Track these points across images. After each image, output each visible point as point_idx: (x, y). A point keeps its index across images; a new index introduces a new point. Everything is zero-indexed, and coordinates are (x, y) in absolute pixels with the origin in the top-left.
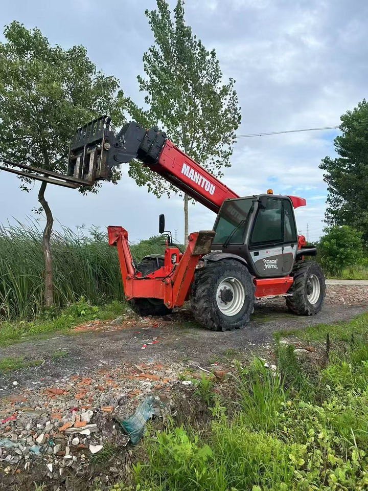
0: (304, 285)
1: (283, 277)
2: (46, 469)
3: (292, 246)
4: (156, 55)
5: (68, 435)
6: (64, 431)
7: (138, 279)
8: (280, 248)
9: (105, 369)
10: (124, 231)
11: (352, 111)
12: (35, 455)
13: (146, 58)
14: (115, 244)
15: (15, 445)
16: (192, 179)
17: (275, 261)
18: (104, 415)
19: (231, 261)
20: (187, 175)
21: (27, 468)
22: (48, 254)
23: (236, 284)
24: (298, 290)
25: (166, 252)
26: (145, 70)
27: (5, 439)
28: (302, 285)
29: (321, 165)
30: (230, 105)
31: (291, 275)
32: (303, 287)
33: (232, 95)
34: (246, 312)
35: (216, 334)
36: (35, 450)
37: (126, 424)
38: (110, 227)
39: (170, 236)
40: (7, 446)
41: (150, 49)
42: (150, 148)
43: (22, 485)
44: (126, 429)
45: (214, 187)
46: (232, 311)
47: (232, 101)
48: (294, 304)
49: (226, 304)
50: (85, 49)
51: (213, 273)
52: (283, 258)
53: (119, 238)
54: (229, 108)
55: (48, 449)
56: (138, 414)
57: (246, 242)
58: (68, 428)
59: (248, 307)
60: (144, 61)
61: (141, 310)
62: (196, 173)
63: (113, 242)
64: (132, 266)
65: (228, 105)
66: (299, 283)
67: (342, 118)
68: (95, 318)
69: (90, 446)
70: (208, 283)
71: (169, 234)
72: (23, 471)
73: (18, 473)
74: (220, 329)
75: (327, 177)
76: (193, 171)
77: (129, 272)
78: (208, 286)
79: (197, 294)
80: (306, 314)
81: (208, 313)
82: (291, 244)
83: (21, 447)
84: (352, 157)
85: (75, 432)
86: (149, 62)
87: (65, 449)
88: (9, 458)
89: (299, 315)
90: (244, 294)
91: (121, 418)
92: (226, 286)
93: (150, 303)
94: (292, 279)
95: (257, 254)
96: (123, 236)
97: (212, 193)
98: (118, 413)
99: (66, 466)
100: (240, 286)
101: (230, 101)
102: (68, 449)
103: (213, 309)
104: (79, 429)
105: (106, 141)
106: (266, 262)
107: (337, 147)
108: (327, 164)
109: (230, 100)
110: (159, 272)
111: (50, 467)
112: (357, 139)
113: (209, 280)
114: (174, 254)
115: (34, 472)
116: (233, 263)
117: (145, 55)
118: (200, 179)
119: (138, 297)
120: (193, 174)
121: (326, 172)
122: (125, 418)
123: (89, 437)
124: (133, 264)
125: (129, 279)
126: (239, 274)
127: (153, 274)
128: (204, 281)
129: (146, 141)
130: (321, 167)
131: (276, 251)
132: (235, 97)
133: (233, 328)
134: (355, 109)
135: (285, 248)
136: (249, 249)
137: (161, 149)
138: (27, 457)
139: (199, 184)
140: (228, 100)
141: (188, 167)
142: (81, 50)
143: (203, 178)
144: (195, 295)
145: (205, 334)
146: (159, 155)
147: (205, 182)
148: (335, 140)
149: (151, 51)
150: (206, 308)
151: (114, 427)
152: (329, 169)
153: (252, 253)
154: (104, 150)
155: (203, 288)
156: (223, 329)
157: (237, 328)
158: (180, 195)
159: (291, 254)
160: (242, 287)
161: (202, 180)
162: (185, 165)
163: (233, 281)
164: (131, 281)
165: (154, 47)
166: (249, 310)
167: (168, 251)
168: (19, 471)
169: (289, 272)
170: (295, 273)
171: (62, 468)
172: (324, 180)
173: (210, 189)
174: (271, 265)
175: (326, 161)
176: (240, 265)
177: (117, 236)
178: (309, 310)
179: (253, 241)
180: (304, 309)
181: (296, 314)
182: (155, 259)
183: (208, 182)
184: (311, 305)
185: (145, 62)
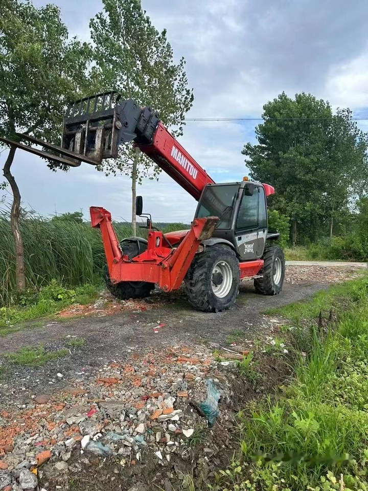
0: (272, 267)
1: (256, 260)
2: (156, 457)
3: (264, 232)
4: (103, 22)
5: (162, 422)
6: (156, 419)
7: (126, 262)
8: (256, 233)
9: (137, 355)
10: (106, 212)
11: (272, 101)
12: (142, 445)
13: (93, 25)
14: (98, 226)
15: (122, 437)
16: (179, 162)
17: (252, 245)
18: (184, 400)
19: (224, 246)
20: (175, 158)
21: (140, 459)
22: (18, 234)
23: (225, 268)
24: (267, 272)
25: (150, 235)
26: (92, 37)
27: (110, 433)
28: (271, 267)
29: (244, 151)
30: (180, 85)
31: (262, 258)
32: (271, 269)
33: (181, 76)
34: (233, 294)
35: (211, 315)
36: (140, 440)
37: (203, 407)
38: (92, 207)
39: (149, 218)
40: (115, 439)
41: (97, 15)
42: (145, 129)
43: (141, 476)
44: (205, 411)
45: (197, 172)
46: (221, 293)
47: (182, 82)
48: (263, 285)
49: (217, 286)
50: (59, 9)
51: (209, 257)
52: (257, 242)
53: (103, 220)
54: (178, 88)
55: (150, 437)
56: (210, 396)
57: (233, 228)
58: (160, 415)
59: (235, 289)
60: (90, 27)
61: (123, 293)
62: (183, 156)
63: (96, 224)
64: (119, 249)
65: (177, 86)
66: (268, 265)
67: (265, 108)
68: (73, 302)
69: (183, 430)
70: (205, 267)
71: (149, 216)
72: (137, 462)
73: (133, 465)
74: (213, 311)
75: (248, 163)
76: (181, 154)
77: (115, 255)
78: (205, 270)
79: (195, 278)
80: (272, 294)
81: (205, 296)
82: (262, 229)
83: (128, 438)
84: (270, 145)
85: (167, 419)
86: (96, 30)
87: (164, 436)
88: (121, 450)
89: (266, 295)
90: (231, 277)
91: (198, 402)
92: (217, 270)
93: (132, 287)
94: (263, 261)
95: (240, 239)
96: (107, 218)
97: (195, 178)
98: (194, 398)
99: (171, 452)
100: (229, 270)
101: (180, 82)
102: (168, 436)
103: (209, 291)
104: (169, 416)
105: (118, 119)
106: (246, 246)
107: (258, 134)
108: (248, 150)
109: (180, 80)
110: (144, 256)
111: (159, 454)
112: (278, 129)
113: (206, 264)
114: (157, 238)
115: (147, 461)
116: (225, 248)
117: (92, 22)
118: (186, 163)
119: (126, 280)
120: (180, 157)
121: (248, 158)
122: (202, 402)
123: (179, 422)
124: (120, 247)
125: (117, 263)
126: (229, 258)
127: (138, 257)
128: (201, 265)
129: (142, 121)
130: (244, 153)
131: (252, 236)
132: (185, 78)
133: (223, 310)
134: (274, 100)
135: (259, 233)
136: (235, 234)
137: (155, 130)
138: (136, 448)
139: (185, 168)
140: (178, 81)
141: (177, 150)
142: (55, 11)
143: (188, 162)
144: (191, 279)
145: (202, 316)
146: (153, 135)
147: (190, 166)
148: (256, 128)
149: (98, 18)
150: (204, 291)
151: (192, 410)
152: (251, 155)
153: (237, 238)
154: (116, 128)
155: (200, 272)
156: (217, 310)
157: (227, 309)
158: (126, 174)
159: (263, 238)
160: (231, 271)
161: (187, 163)
162: (174, 148)
163: (224, 264)
164: (118, 265)
165: (101, 14)
166: (236, 291)
167: (152, 234)
168: (134, 462)
169: (261, 256)
170: (265, 256)
171: (168, 454)
172: (246, 165)
173: (193, 173)
174: (249, 249)
175: (248, 147)
176: (230, 250)
177: (101, 218)
178: (274, 290)
179: (238, 226)
180: (270, 289)
181: (263, 294)
182: (136, 242)
183: (192, 166)
184: (276, 286)
185: (92, 29)
